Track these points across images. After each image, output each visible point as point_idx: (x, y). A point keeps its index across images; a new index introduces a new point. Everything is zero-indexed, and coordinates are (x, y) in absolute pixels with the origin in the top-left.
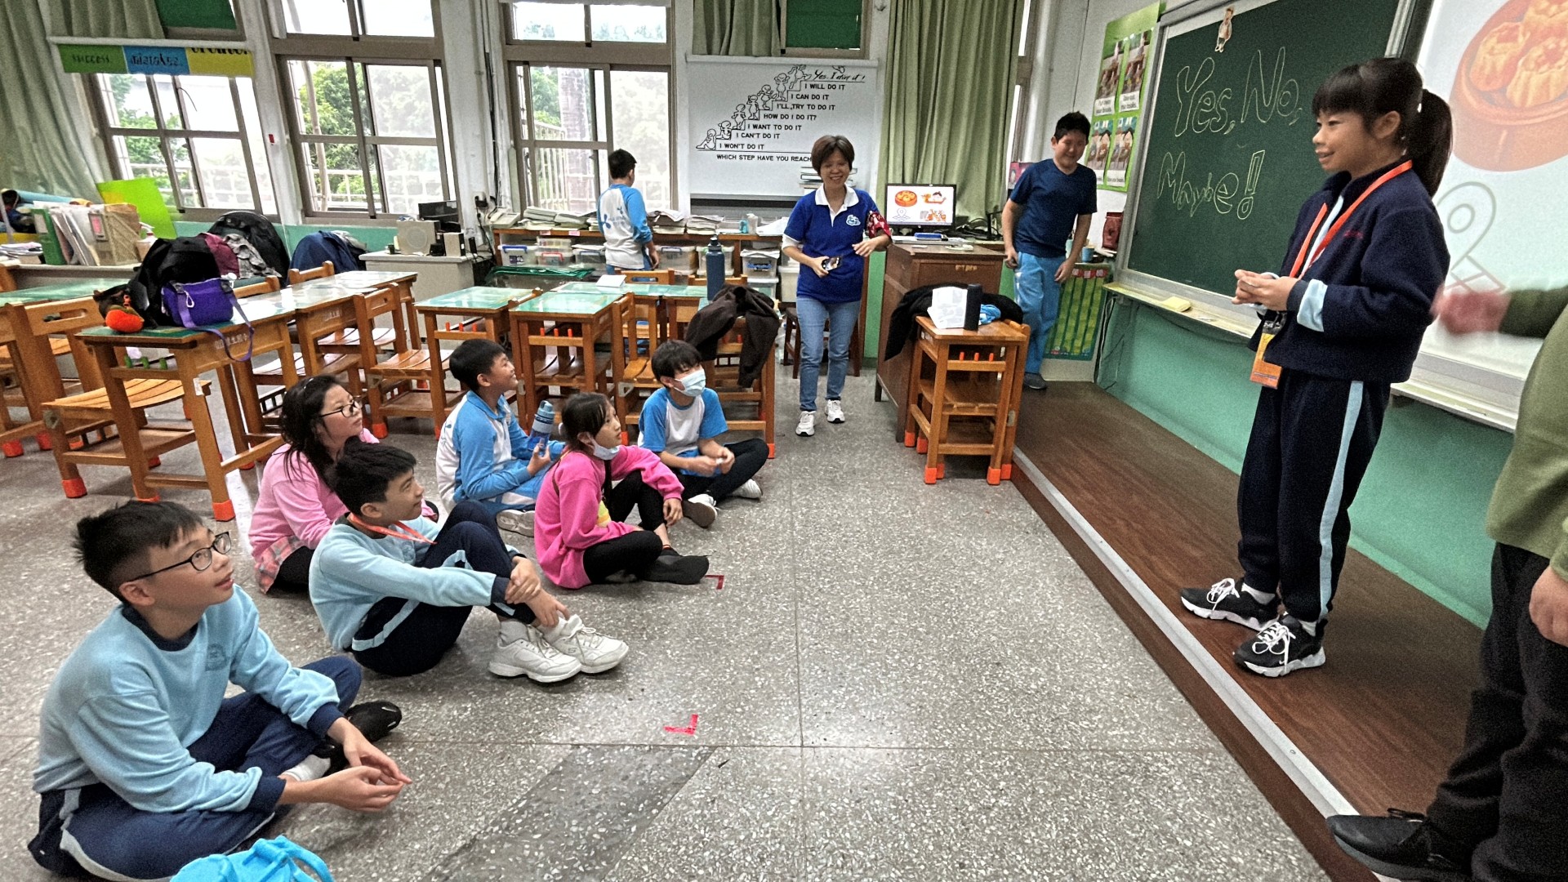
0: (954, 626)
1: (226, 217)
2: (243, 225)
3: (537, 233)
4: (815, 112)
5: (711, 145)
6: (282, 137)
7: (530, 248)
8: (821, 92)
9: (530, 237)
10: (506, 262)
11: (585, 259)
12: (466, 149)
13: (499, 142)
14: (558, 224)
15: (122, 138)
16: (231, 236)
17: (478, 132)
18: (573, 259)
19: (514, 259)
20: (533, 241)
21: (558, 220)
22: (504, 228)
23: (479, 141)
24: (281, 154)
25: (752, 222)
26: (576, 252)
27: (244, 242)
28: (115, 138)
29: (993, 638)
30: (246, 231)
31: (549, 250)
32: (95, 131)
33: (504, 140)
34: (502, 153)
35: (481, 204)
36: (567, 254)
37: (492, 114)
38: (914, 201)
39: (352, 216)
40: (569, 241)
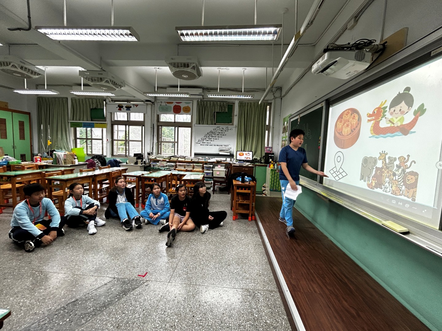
0: (223, 255)
1: (95, 156)
2: (98, 157)
3: (159, 160)
4: (222, 136)
5: (199, 142)
6: (110, 140)
7: (157, 163)
8: (223, 132)
9: (158, 161)
10: (152, 166)
11: (169, 166)
12: (147, 143)
13: (154, 141)
14: (164, 158)
15: (79, 140)
16: (95, 159)
17: (150, 139)
18: (166, 166)
19: (154, 166)
20: (158, 162)
21: (164, 157)
22: (153, 159)
23: (150, 141)
24: (109, 143)
25: (207, 159)
26: (167, 164)
27: (98, 161)
28: (78, 140)
29: (231, 259)
30: (98, 159)
31: (161, 164)
32: (74, 138)
33: (155, 141)
34: (155, 143)
35: (149, 154)
36: (165, 165)
37: (153, 136)
38: (243, 155)
39: (121, 156)
40: (166, 162)
